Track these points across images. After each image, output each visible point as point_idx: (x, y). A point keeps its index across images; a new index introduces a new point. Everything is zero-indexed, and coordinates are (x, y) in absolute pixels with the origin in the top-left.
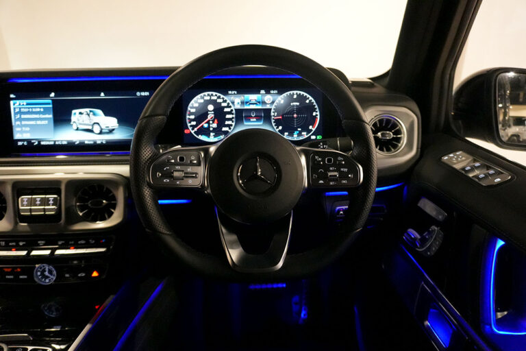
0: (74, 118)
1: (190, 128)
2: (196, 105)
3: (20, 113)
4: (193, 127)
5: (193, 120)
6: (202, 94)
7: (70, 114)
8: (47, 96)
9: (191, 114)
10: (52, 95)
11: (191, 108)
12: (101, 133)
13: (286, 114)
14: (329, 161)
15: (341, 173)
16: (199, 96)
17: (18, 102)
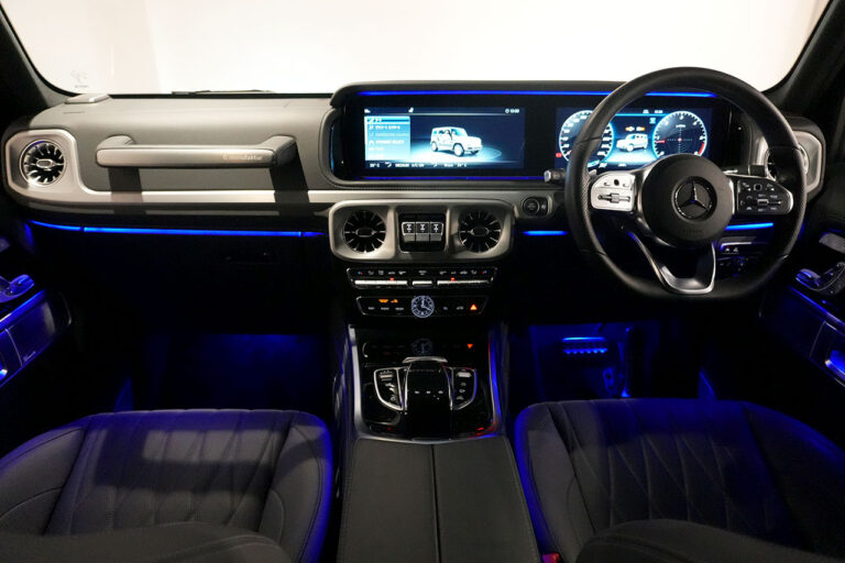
0: (433, 138)
1: (562, 152)
2: (571, 125)
3: (374, 130)
4: (566, 150)
5: (566, 142)
6: (578, 113)
7: (430, 133)
8: (405, 111)
9: (564, 135)
10: (411, 110)
11: (566, 128)
12: (462, 155)
13: (671, 137)
14: (758, 187)
15: (770, 200)
16: (574, 115)
17: (373, 118)
